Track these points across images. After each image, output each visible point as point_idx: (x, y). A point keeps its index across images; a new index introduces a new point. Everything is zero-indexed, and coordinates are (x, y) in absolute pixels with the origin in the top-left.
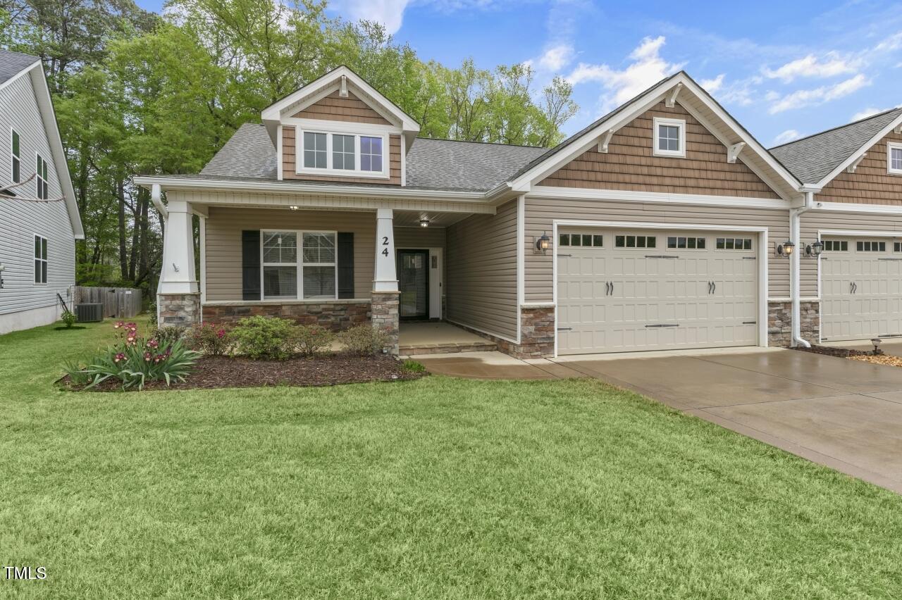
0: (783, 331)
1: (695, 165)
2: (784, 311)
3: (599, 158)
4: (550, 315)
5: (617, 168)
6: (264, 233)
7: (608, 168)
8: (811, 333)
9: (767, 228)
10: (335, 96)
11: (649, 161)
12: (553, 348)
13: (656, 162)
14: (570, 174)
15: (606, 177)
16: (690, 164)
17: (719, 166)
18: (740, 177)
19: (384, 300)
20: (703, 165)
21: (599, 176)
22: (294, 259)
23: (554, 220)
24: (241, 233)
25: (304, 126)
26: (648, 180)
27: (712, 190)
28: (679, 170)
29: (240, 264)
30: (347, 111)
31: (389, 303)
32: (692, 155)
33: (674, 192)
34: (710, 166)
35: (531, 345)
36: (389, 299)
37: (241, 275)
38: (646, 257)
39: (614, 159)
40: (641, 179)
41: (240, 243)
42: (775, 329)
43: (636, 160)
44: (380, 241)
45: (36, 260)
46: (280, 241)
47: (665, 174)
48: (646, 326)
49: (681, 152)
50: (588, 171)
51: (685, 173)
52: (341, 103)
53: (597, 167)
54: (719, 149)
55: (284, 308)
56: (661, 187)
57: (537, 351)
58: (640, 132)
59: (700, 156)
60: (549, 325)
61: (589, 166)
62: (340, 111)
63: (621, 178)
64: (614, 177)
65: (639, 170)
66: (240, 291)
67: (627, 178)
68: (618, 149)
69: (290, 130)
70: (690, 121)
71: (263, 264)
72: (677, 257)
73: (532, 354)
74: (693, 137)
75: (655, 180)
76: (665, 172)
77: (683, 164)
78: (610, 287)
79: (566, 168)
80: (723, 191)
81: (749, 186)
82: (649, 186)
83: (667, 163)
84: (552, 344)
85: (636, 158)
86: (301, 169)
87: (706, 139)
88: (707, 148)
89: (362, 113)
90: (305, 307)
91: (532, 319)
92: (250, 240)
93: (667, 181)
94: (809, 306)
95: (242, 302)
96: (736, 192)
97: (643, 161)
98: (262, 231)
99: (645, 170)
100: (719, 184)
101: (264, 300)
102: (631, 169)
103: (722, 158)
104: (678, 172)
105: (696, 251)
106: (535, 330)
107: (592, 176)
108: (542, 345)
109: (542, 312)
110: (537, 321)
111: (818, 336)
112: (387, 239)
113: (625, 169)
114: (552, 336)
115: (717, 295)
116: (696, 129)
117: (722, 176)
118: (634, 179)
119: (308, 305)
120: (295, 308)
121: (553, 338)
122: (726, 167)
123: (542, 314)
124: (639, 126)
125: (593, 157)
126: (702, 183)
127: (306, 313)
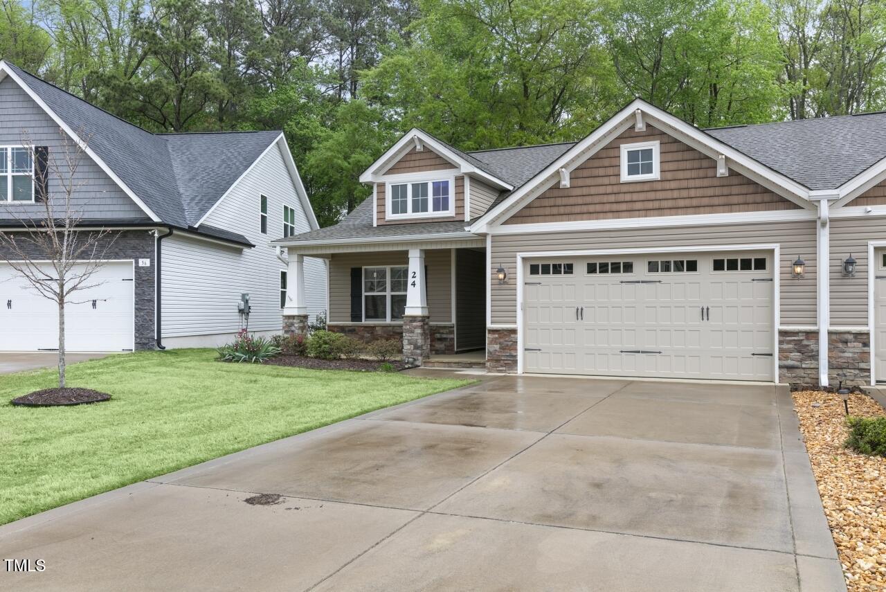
0: (804, 366)
1: (673, 185)
2: (805, 342)
3: (561, 193)
4: (512, 336)
5: (580, 200)
6: (365, 269)
7: (572, 201)
8: (857, 372)
9: (778, 245)
10: (413, 152)
11: (616, 189)
12: (517, 366)
13: (625, 189)
14: (534, 211)
15: (568, 210)
16: (667, 185)
17: (706, 182)
18: (735, 190)
19: (411, 321)
20: (684, 184)
21: (562, 210)
22: (384, 290)
23: (518, 254)
24: (350, 271)
25: (391, 180)
26: (615, 207)
27: (697, 209)
28: (653, 193)
29: (350, 294)
30: (422, 163)
31: (414, 324)
32: (669, 176)
33: (646, 216)
34: (692, 183)
35: (498, 361)
36: (415, 321)
37: (350, 302)
38: (622, 282)
39: (578, 192)
40: (607, 207)
41: (350, 278)
42: (790, 363)
43: (602, 190)
44: (410, 275)
45: (282, 291)
46: (375, 275)
47: (634, 199)
48: (622, 352)
49: (656, 174)
50: (551, 206)
51: (660, 195)
52: (418, 157)
53: (559, 201)
54: (705, 163)
55: (377, 328)
56: (631, 213)
57: (502, 366)
58: (606, 162)
59: (681, 175)
60: (512, 345)
61: (552, 202)
62: (417, 163)
63: (585, 209)
64: (577, 209)
65: (605, 199)
66: (349, 314)
67: (591, 208)
68: (580, 182)
69: (382, 186)
70: (666, 140)
71: (364, 294)
72: (660, 282)
73: (498, 369)
74: (669, 157)
75: (624, 207)
76: (635, 197)
77: (659, 186)
78: (579, 313)
79: (528, 207)
80: (712, 208)
81: (750, 198)
82: (616, 214)
83: (638, 188)
84: (515, 362)
85: (601, 187)
86: (390, 216)
87: (688, 155)
88: (688, 165)
89: (433, 162)
90: (391, 328)
91: (496, 338)
92: (356, 275)
93: (638, 206)
94: (851, 337)
95: (350, 323)
96: (729, 207)
97: (609, 189)
98: (364, 267)
99: (612, 198)
100: (705, 201)
101: (364, 322)
102: (597, 199)
103: (710, 172)
104: (652, 195)
105: (685, 275)
106: (500, 348)
107: (555, 211)
108: (506, 362)
109: (506, 333)
110: (502, 340)
111: (869, 376)
112: (415, 273)
113: (588, 199)
114: (515, 354)
115: (714, 321)
116: (674, 147)
117: (710, 192)
118: (598, 208)
119: (394, 327)
120: (385, 329)
121: (516, 356)
122: (716, 182)
123: (506, 335)
124: (604, 156)
125: (556, 193)
126: (681, 203)
127: (391, 333)
